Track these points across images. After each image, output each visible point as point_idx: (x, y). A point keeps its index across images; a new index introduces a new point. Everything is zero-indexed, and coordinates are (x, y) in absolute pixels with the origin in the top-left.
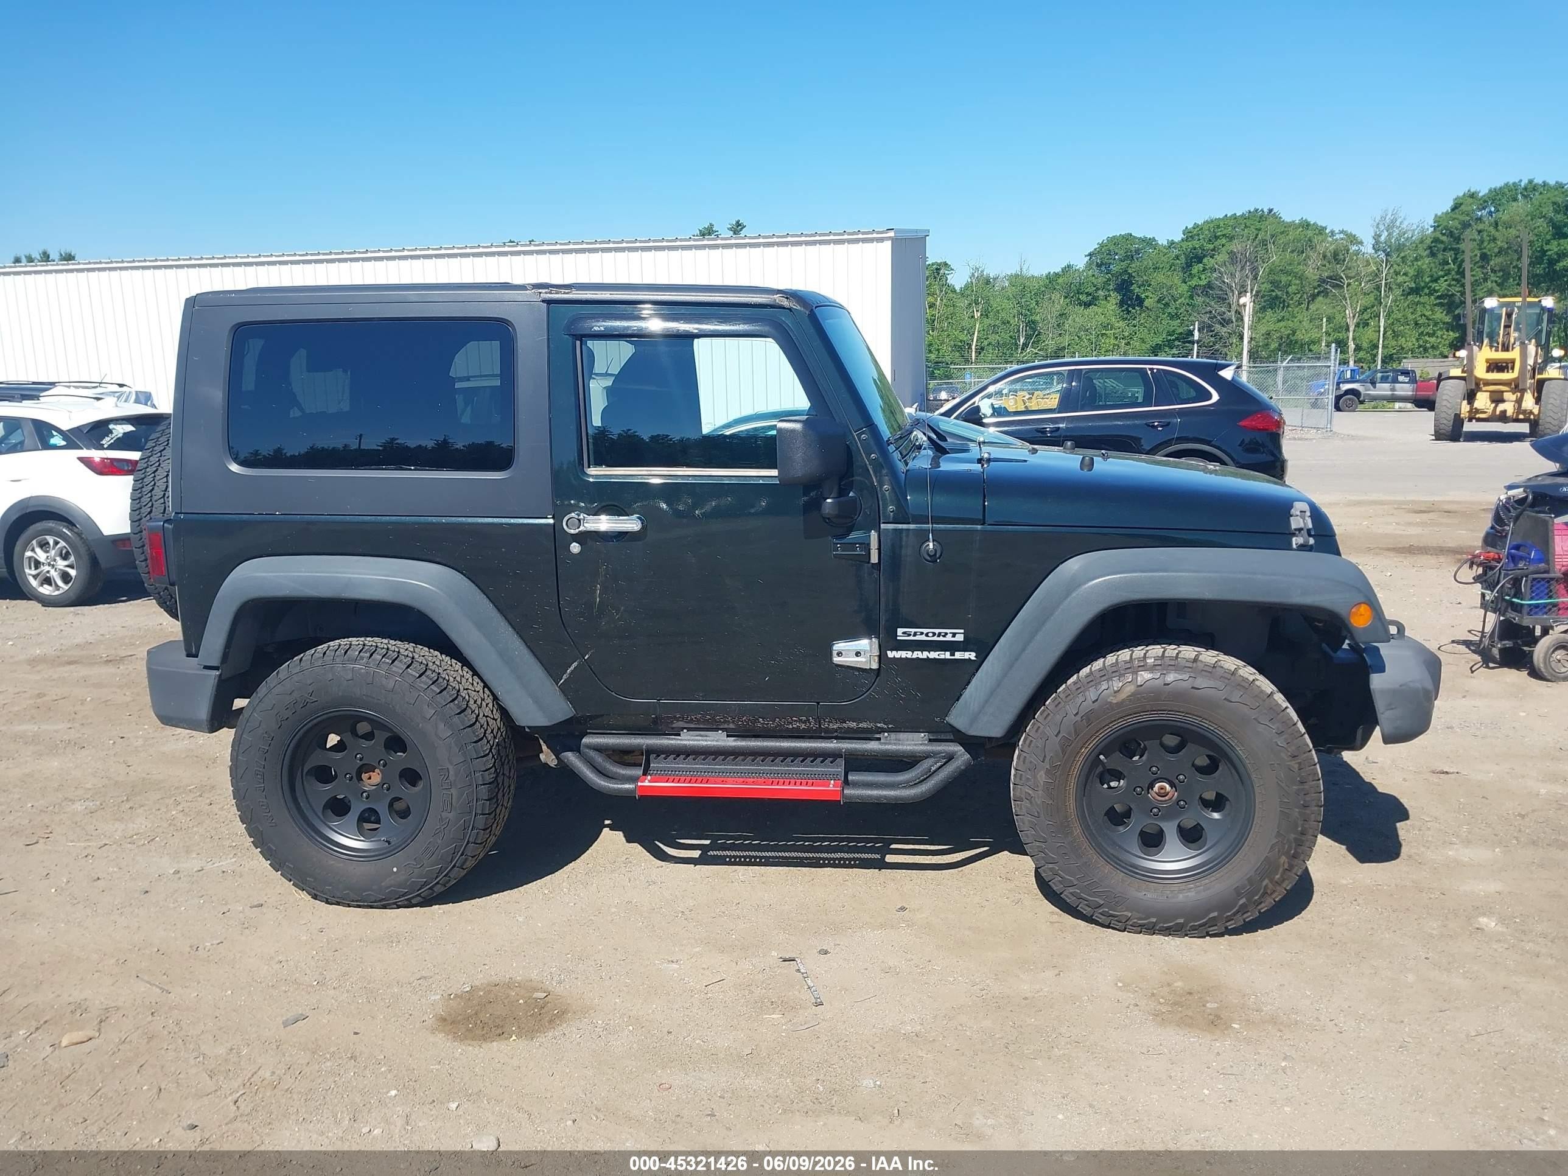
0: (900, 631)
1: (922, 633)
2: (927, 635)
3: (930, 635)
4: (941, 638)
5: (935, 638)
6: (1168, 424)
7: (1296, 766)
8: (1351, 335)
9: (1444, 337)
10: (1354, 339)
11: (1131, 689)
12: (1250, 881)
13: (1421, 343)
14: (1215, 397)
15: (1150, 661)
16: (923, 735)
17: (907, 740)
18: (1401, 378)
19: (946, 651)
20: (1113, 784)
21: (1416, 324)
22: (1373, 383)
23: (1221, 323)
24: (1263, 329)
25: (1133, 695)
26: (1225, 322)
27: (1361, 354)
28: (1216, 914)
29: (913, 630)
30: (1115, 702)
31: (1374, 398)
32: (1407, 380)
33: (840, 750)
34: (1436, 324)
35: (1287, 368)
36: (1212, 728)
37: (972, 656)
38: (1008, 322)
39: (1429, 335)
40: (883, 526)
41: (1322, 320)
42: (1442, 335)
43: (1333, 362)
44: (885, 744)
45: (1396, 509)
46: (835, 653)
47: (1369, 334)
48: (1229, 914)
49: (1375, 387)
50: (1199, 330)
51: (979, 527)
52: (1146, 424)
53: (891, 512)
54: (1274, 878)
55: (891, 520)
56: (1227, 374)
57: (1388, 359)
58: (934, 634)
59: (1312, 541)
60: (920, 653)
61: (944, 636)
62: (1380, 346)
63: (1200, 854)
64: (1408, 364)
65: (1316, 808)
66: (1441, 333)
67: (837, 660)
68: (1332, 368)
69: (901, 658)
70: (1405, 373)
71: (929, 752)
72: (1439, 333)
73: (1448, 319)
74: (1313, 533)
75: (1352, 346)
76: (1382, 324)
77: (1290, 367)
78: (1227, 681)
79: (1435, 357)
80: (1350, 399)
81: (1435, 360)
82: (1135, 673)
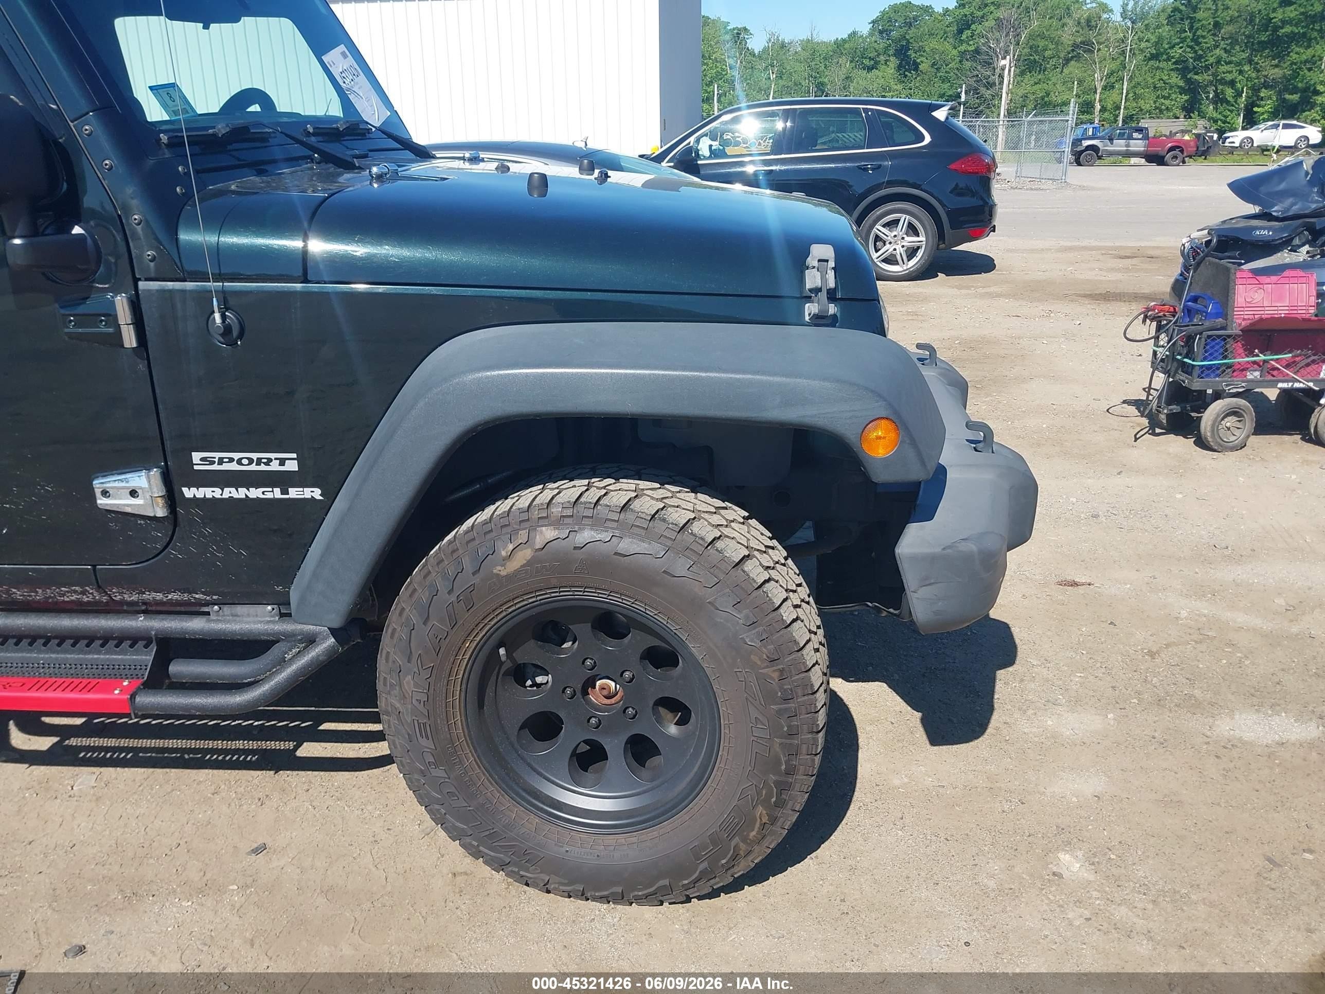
0: (196, 456)
1: (231, 460)
2: (239, 462)
3: (245, 462)
4: (263, 467)
5: (253, 467)
6: (880, 166)
7: (776, 675)
8: (1098, 97)
9: (1178, 99)
10: (1100, 101)
11: (525, 555)
12: (714, 840)
13: (1157, 104)
14: (928, 139)
15: (556, 510)
16: (269, 608)
17: (248, 615)
18: (1135, 135)
19: (273, 486)
20: (539, 679)
21: (1155, 87)
22: (1111, 140)
23: (986, 86)
24: (1021, 92)
25: (529, 563)
26: (990, 85)
27: (1106, 115)
28: (666, 882)
29: (217, 455)
30: (503, 573)
31: (1111, 154)
32: (1140, 136)
33: (148, 630)
34: (1171, 87)
35: (1030, 123)
36: (652, 614)
37: (317, 493)
38: (800, 84)
39: (1165, 98)
40: (142, 285)
41: (1074, 83)
42: (1176, 98)
43: (1071, 116)
44: (218, 621)
45: (1103, 254)
46: (98, 492)
47: (1114, 96)
48: (686, 882)
49: (1112, 144)
50: (966, 93)
51: (298, 286)
52: (857, 166)
53: (151, 261)
54: (748, 835)
55: (153, 275)
56: (941, 115)
57: (1128, 119)
58: (251, 461)
59: (832, 309)
60: (233, 490)
61: (267, 464)
62: (1122, 107)
63: (652, 789)
64: (1143, 124)
65: (810, 736)
66: (1175, 96)
67: (102, 501)
68: (1070, 122)
69: (205, 499)
70: (1139, 130)
71: (280, 633)
72: (1174, 96)
73: (1181, 83)
74: (839, 295)
75: (1098, 107)
76: (1125, 87)
77: (1034, 121)
78: (669, 543)
79: (1169, 118)
80: (1089, 155)
81: (1168, 120)
82: (532, 530)
